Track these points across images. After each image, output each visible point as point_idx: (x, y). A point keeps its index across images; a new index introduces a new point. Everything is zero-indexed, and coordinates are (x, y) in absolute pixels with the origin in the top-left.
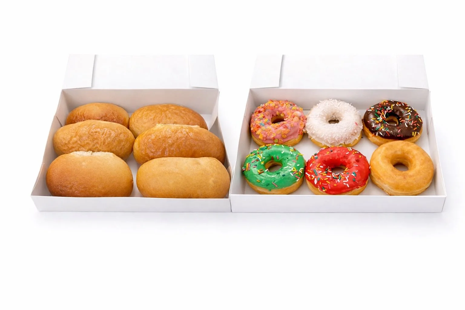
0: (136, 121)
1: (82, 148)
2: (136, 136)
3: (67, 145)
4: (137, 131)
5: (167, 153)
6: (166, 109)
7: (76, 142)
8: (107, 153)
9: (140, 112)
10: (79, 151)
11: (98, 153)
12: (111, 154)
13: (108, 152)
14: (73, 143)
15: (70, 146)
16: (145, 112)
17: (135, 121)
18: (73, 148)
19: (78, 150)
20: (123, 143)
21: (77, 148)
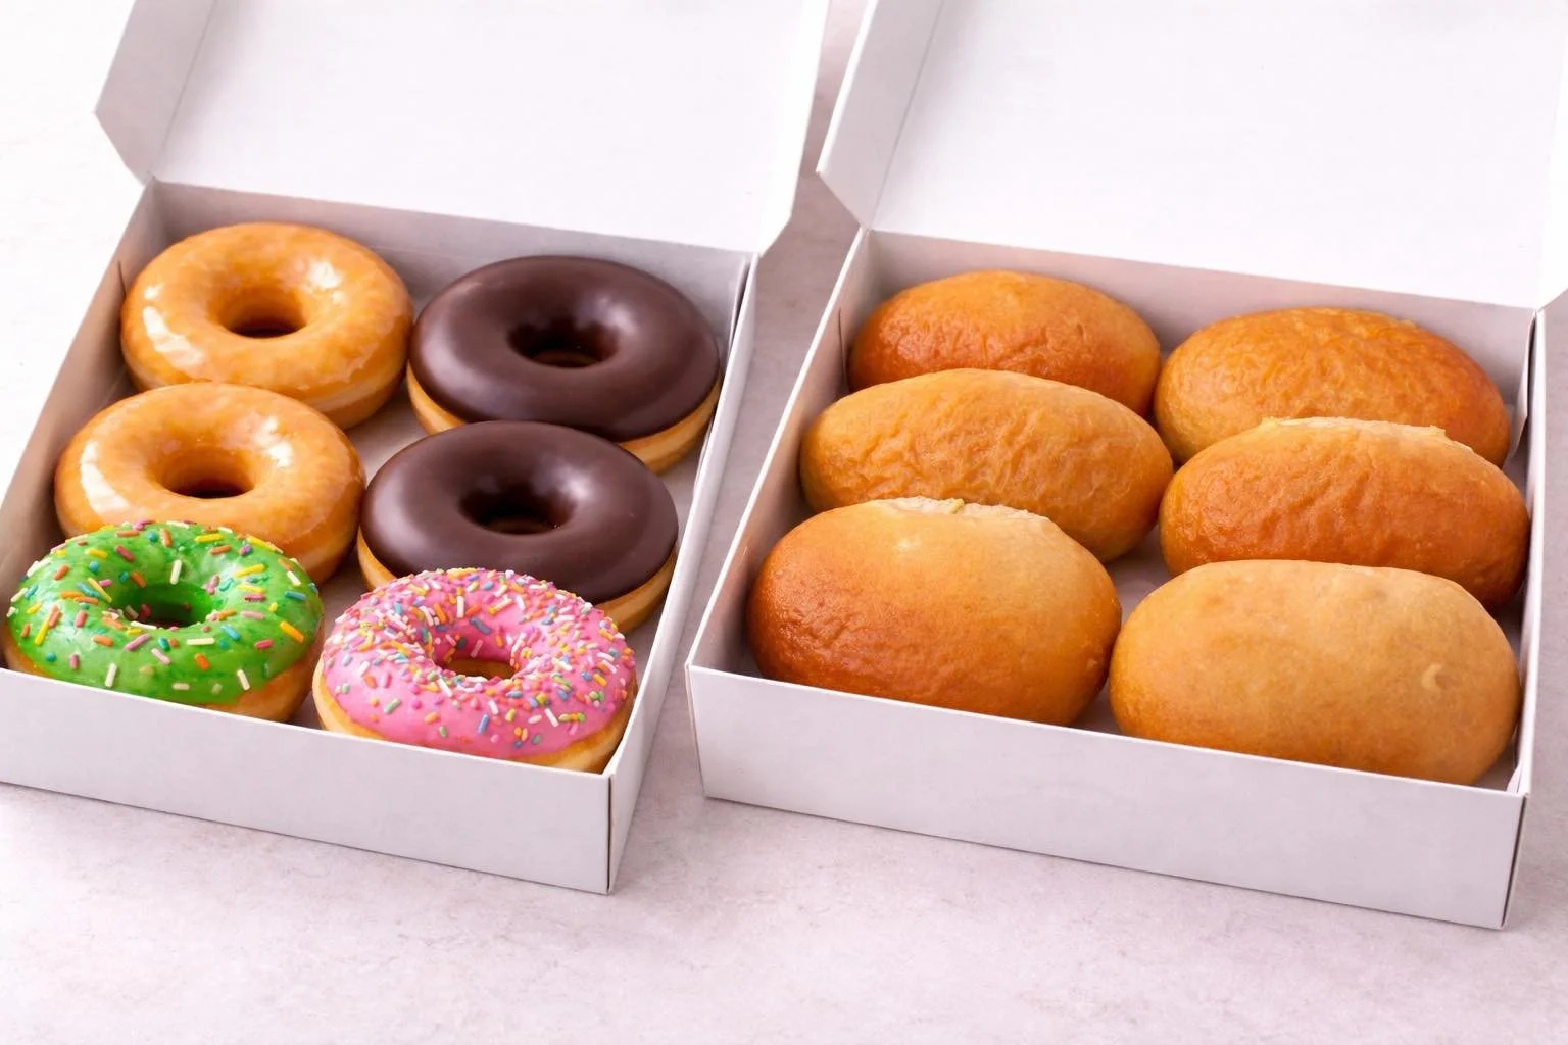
0: (1186, 387)
1: (919, 486)
2: (1179, 459)
3: (859, 467)
4: (1187, 433)
5: (1281, 539)
6: (1327, 338)
7: (899, 456)
8: (1024, 513)
9: (1210, 345)
10: (906, 496)
11: (987, 509)
12: (1038, 522)
13: (1032, 510)
14: (886, 463)
15: (870, 472)
16: (1233, 346)
17: (1181, 384)
18: (881, 480)
19: (904, 492)
20: (1098, 480)
21: (900, 482)
